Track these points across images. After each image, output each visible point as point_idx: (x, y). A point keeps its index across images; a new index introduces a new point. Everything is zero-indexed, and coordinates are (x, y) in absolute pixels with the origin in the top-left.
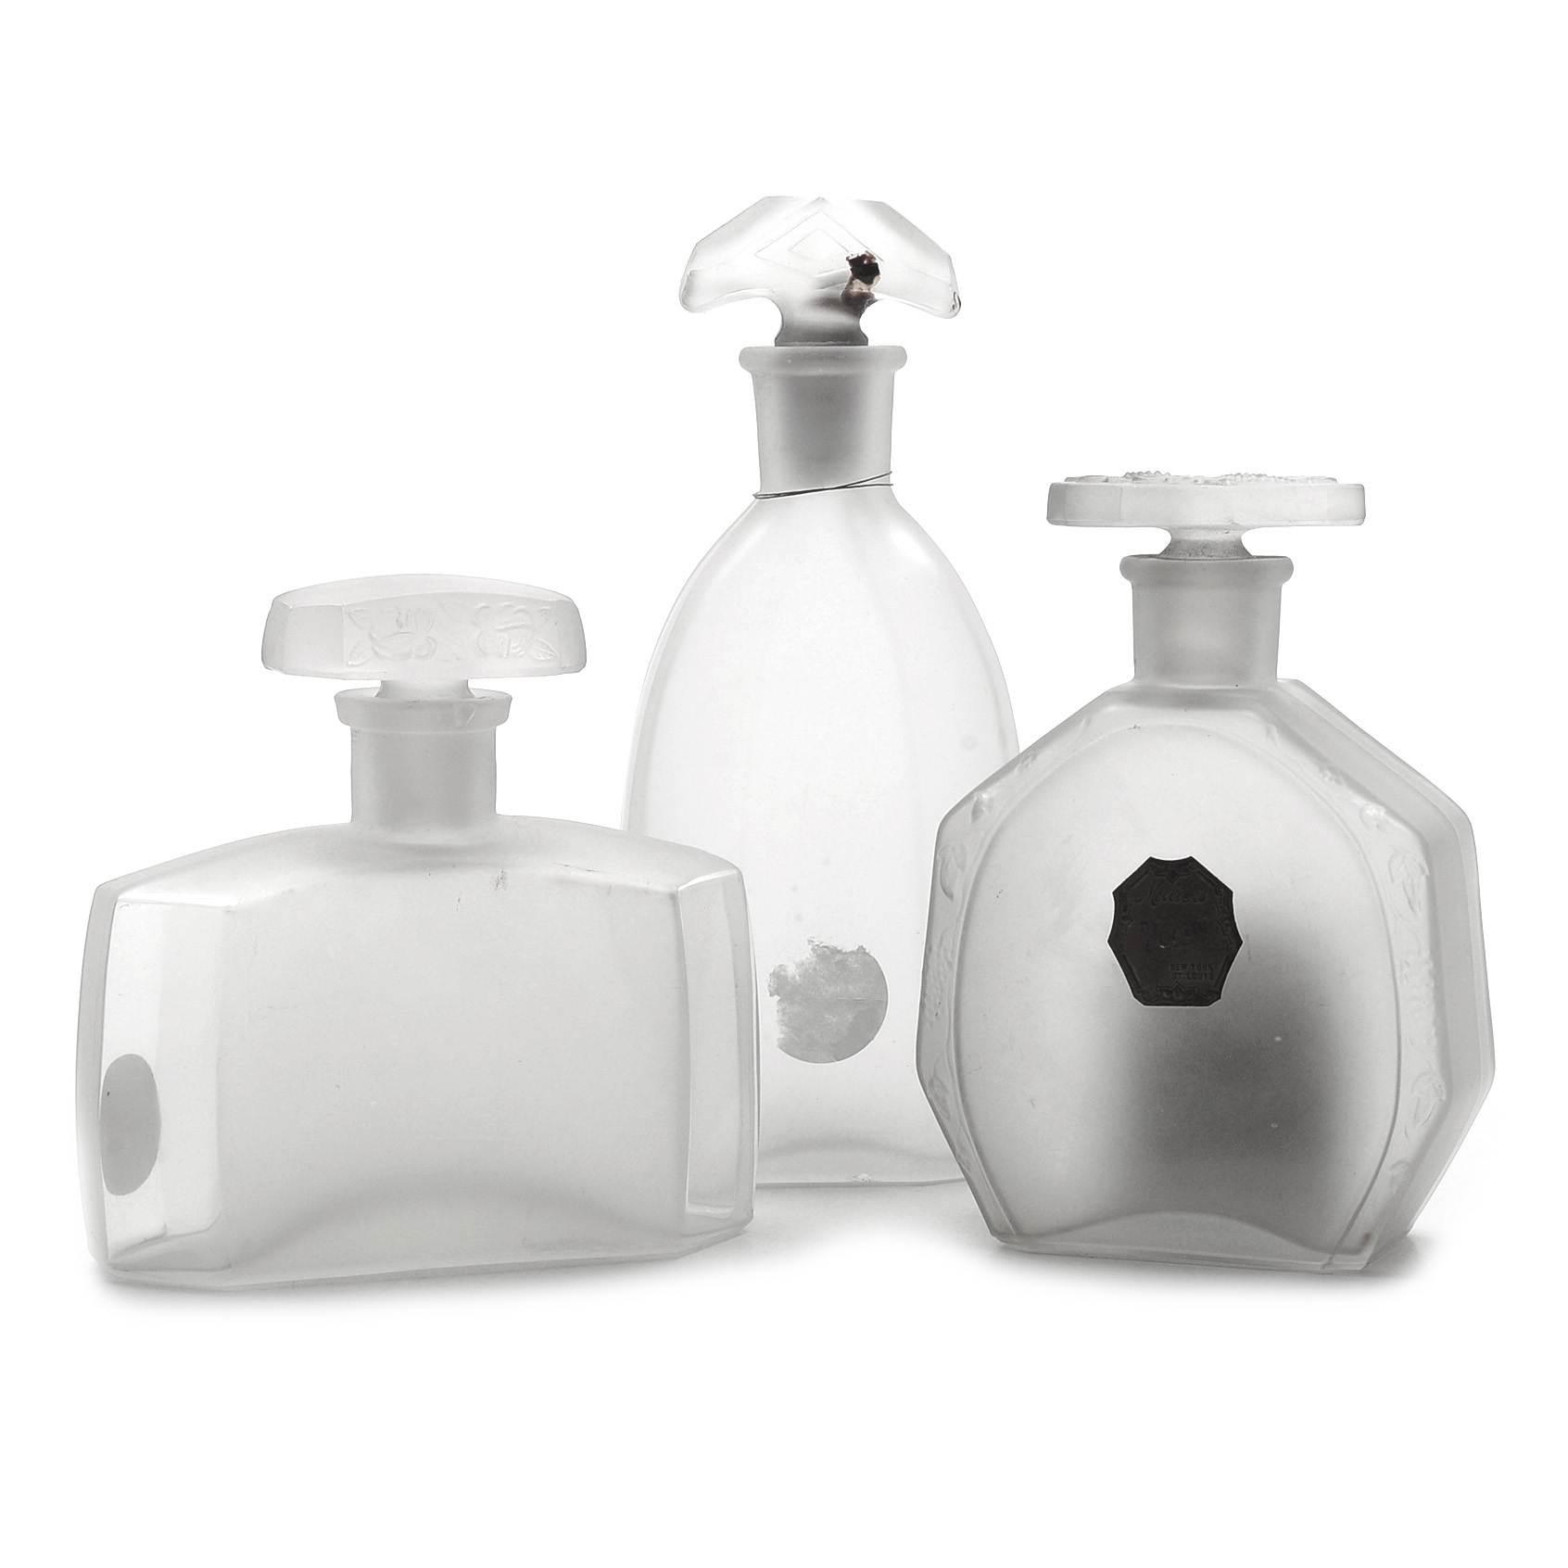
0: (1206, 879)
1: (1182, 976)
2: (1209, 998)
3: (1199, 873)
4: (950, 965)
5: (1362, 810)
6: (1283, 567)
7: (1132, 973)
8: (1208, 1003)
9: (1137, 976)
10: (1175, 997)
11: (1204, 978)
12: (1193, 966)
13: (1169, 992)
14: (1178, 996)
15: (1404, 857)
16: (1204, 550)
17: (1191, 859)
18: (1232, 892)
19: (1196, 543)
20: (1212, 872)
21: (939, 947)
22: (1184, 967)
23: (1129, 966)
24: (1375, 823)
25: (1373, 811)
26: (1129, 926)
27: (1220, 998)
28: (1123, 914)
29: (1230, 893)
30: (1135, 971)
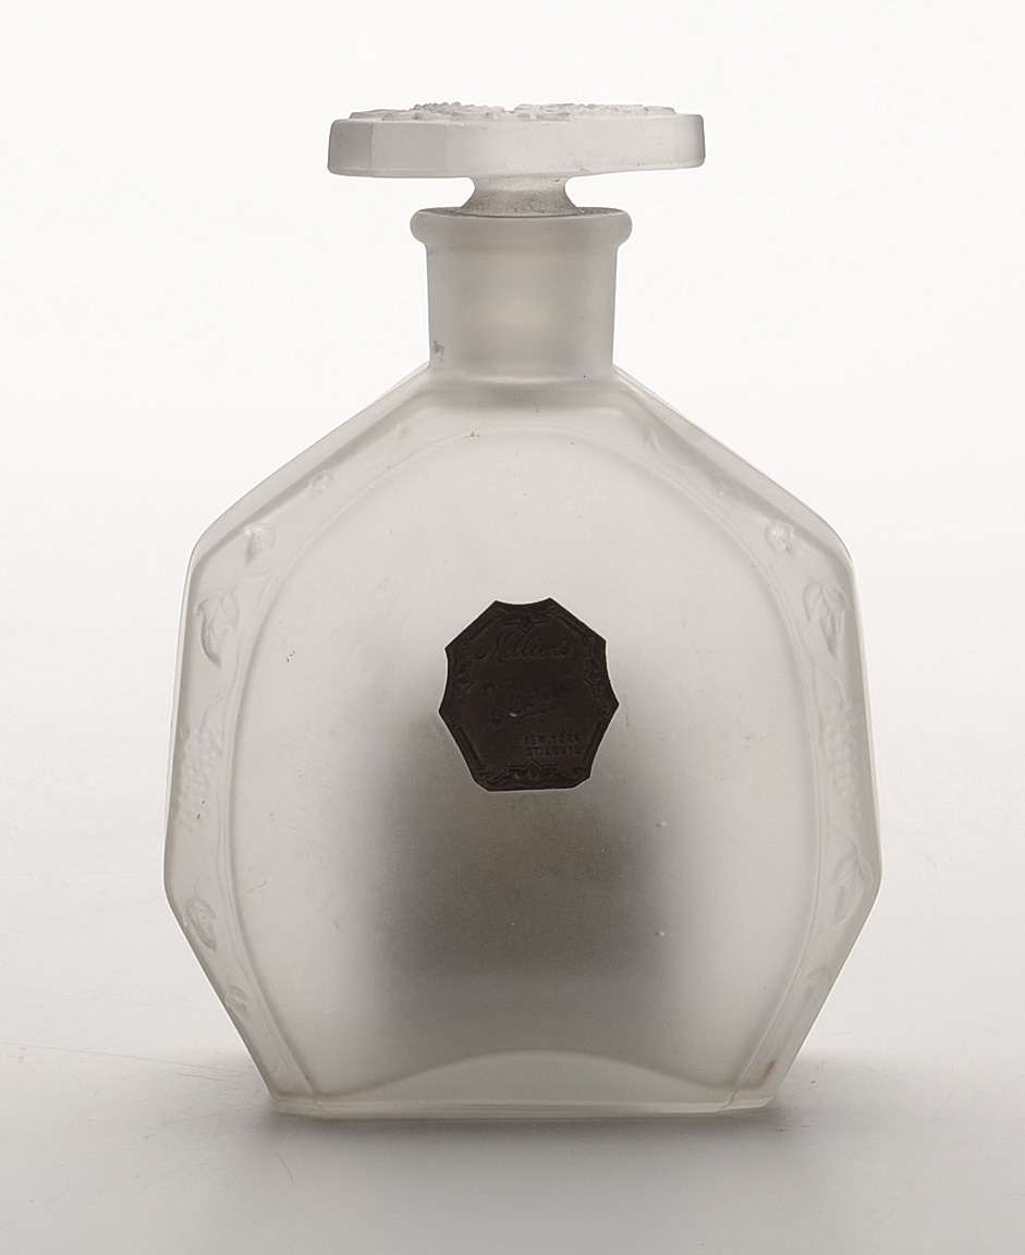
0: (569, 624)
1: (540, 751)
2: (575, 777)
3: (561, 618)
4: (220, 752)
5: (767, 531)
6: (616, 225)
7: (472, 751)
8: (573, 783)
9: (478, 754)
10: (530, 778)
11: (568, 752)
12: (554, 737)
13: (522, 773)
14: (533, 776)
15: (821, 588)
16: (532, 204)
17: (550, 601)
18: (605, 642)
19: (519, 194)
20: (577, 617)
21: (201, 730)
22: (542, 739)
23: (467, 741)
24: (784, 546)
25: (778, 532)
26: (469, 691)
27: (589, 776)
28: (460, 676)
29: (601, 643)
30: (475, 748)
